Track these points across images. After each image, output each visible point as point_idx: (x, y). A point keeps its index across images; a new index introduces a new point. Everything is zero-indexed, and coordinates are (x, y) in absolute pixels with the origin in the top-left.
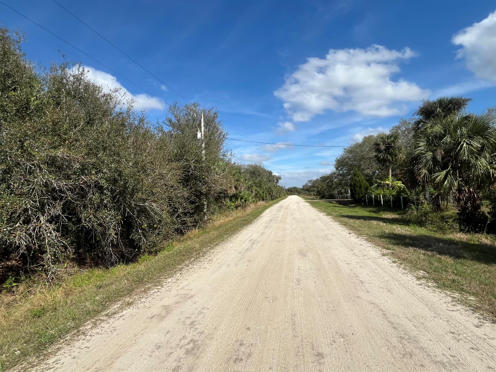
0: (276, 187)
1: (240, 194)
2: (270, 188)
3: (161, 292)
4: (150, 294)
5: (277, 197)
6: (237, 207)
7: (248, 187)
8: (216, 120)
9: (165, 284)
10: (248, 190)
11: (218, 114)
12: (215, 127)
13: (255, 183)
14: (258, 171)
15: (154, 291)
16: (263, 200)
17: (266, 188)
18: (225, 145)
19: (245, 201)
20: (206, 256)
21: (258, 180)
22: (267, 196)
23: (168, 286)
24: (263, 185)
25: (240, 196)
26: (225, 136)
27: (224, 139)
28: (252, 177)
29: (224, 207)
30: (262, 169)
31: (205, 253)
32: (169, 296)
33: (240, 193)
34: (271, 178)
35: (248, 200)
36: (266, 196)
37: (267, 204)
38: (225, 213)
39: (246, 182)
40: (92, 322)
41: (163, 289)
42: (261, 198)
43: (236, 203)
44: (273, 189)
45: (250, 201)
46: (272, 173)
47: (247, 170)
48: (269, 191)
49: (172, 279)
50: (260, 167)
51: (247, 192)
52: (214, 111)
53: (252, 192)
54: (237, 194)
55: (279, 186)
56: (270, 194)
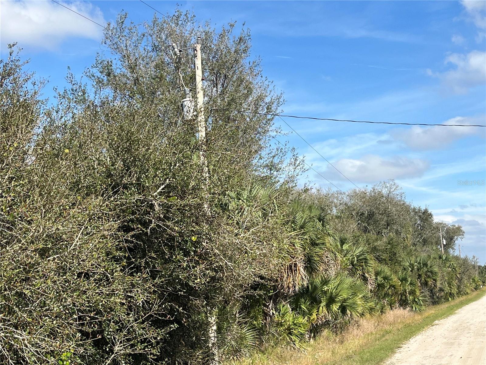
0: (445, 260)
1: (326, 288)
2: (425, 265)
5: (451, 295)
6: (315, 330)
7: (352, 263)
8: (242, 62)
10: (352, 273)
11: (249, 44)
12: (241, 80)
13: (374, 249)
14: (386, 213)
16: (404, 303)
17: (412, 265)
18: (275, 133)
19: (343, 309)
21: (385, 240)
22: (418, 293)
24: (402, 255)
25: (325, 293)
26: (274, 107)
27: (269, 117)
28: (366, 230)
29: (273, 330)
30: (396, 204)
33: (325, 282)
34: (427, 234)
35: (353, 307)
36: (412, 293)
37: (418, 317)
38: (279, 350)
39: (345, 247)
42: (396, 298)
43: (314, 316)
44: (436, 269)
45: (360, 309)
46: (431, 215)
47: (348, 208)
48: (423, 276)
50: (389, 199)
51: (349, 280)
52: (237, 32)
53: (365, 279)
54: (315, 288)
55: (457, 258)
56: (426, 284)
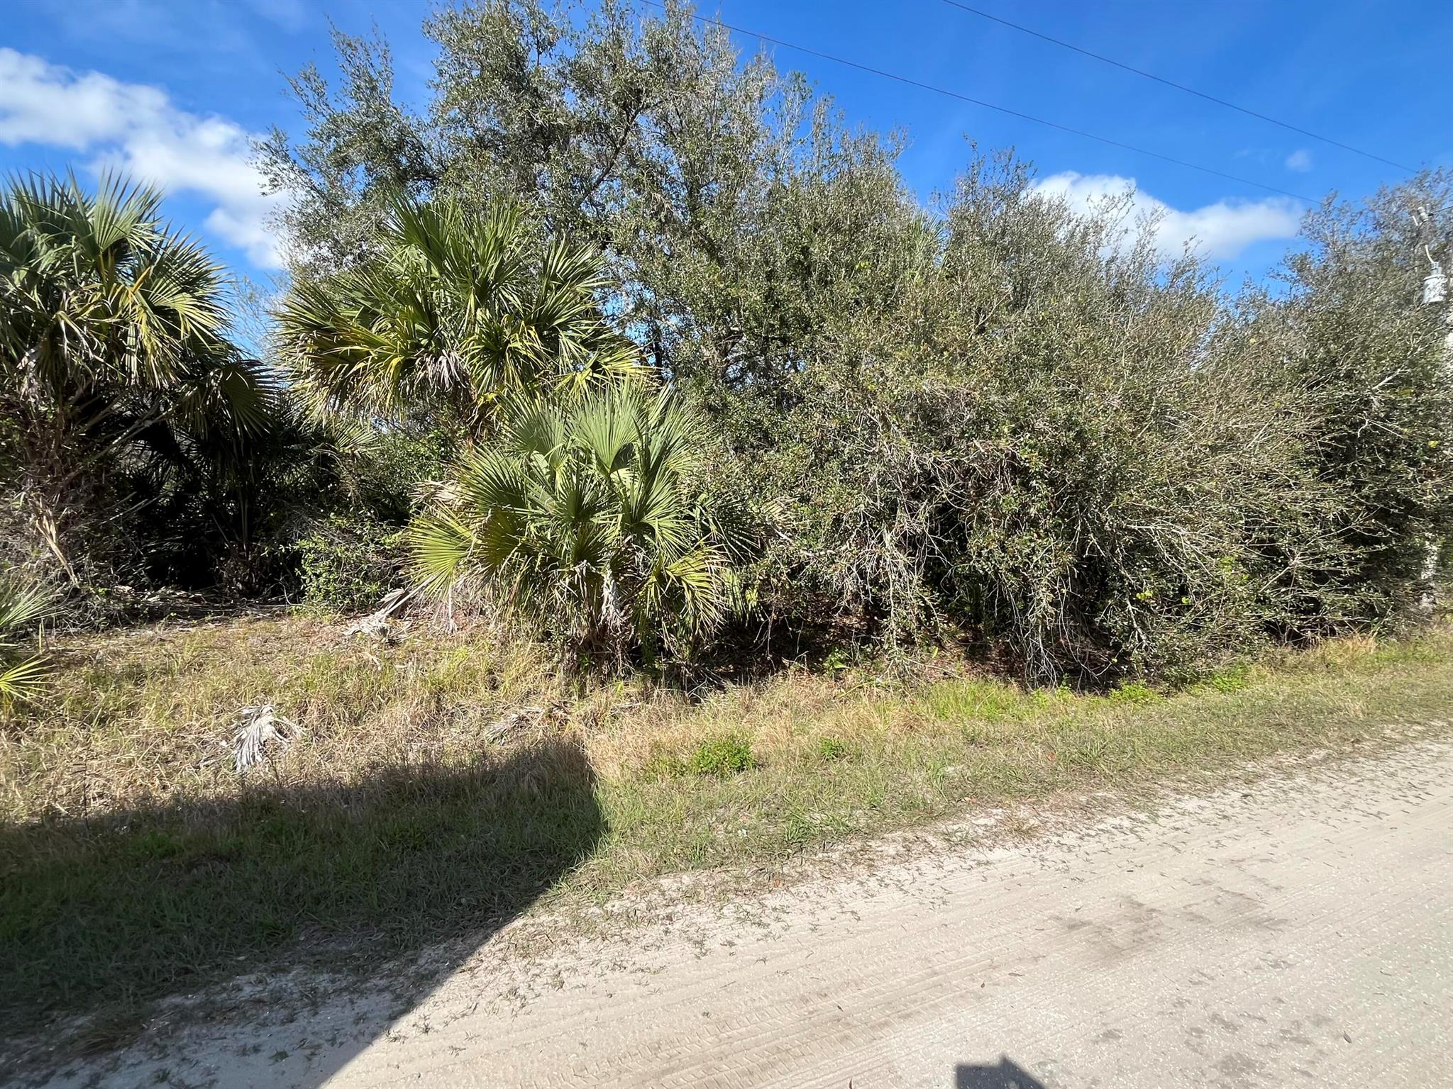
3: (1141, 839)
4: (1102, 826)
9: (1168, 811)
15: (1117, 821)
20: (1392, 763)
23: (1178, 825)
31: (1390, 747)
32: (1166, 871)
40: (905, 839)
41: (1152, 826)
49: (1203, 803)
